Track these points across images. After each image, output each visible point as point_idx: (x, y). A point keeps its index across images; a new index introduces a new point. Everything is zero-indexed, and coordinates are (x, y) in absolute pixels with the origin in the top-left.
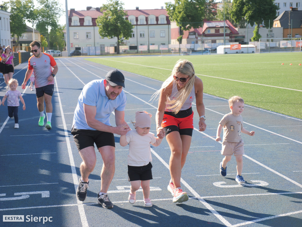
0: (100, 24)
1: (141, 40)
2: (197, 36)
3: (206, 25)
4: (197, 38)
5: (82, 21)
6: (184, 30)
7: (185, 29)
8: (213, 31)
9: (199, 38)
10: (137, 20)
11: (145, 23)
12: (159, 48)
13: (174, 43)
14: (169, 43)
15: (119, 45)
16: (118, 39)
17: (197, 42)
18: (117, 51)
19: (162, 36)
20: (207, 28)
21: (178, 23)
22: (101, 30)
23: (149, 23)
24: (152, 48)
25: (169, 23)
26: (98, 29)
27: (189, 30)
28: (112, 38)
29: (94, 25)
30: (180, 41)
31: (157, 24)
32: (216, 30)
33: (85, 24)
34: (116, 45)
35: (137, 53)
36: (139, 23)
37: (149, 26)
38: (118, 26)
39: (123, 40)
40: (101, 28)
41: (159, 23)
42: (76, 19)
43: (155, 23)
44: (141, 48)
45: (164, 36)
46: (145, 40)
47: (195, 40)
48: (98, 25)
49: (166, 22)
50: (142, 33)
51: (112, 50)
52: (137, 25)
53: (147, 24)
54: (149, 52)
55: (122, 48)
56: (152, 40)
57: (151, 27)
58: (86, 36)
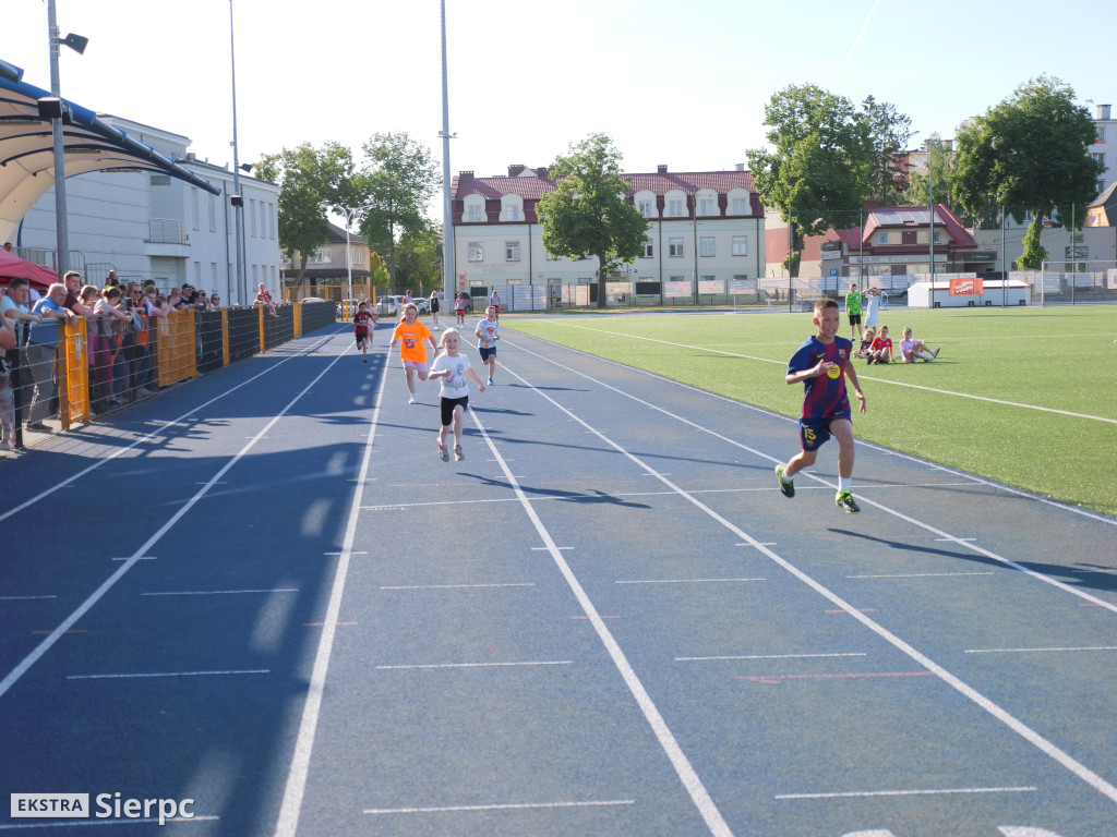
0: (547, 217)
1: (672, 265)
2: (846, 253)
3: (874, 220)
4: (845, 258)
5: (493, 206)
6: (806, 235)
7: (810, 231)
8: (895, 239)
9: (853, 260)
10: (661, 204)
11: (686, 213)
12: (727, 288)
13: (775, 276)
14: (759, 273)
15: (603, 279)
16: (603, 262)
17: (846, 273)
18: (598, 297)
19: (736, 252)
20: (877, 229)
21: (787, 213)
22: (549, 234)
23: (698, 213)
24: (705, 288)
25: (758, 214)
26: (540, 232)
27: (821, 234)
28: (583, 258)
29: (531, 220)
30: (793, 267)
31: (723, 217)
32: (904, 234)
33: (502, 218)
34: (595, 280)
35: (661, 303)
36: (666, 214)
37: (698, 222)
38: (602, 224)
39: (615, 265)
40: (548, 229)
41: (729, 212)
42: (475, 203)
43: (717, 212)
44: (672, 290)
45: (743, 252)
46: (684, 264)
47: (841, 264)
48: (542, 220)
49: (749, 211)
50: (676, 242)
51: (581, 295)
52: (661, 219)
53: (692, 217)
54: (697, 302)
55: (614, 289)
56: (706, 266)
57: (702, 225)
58: (504, 254)
